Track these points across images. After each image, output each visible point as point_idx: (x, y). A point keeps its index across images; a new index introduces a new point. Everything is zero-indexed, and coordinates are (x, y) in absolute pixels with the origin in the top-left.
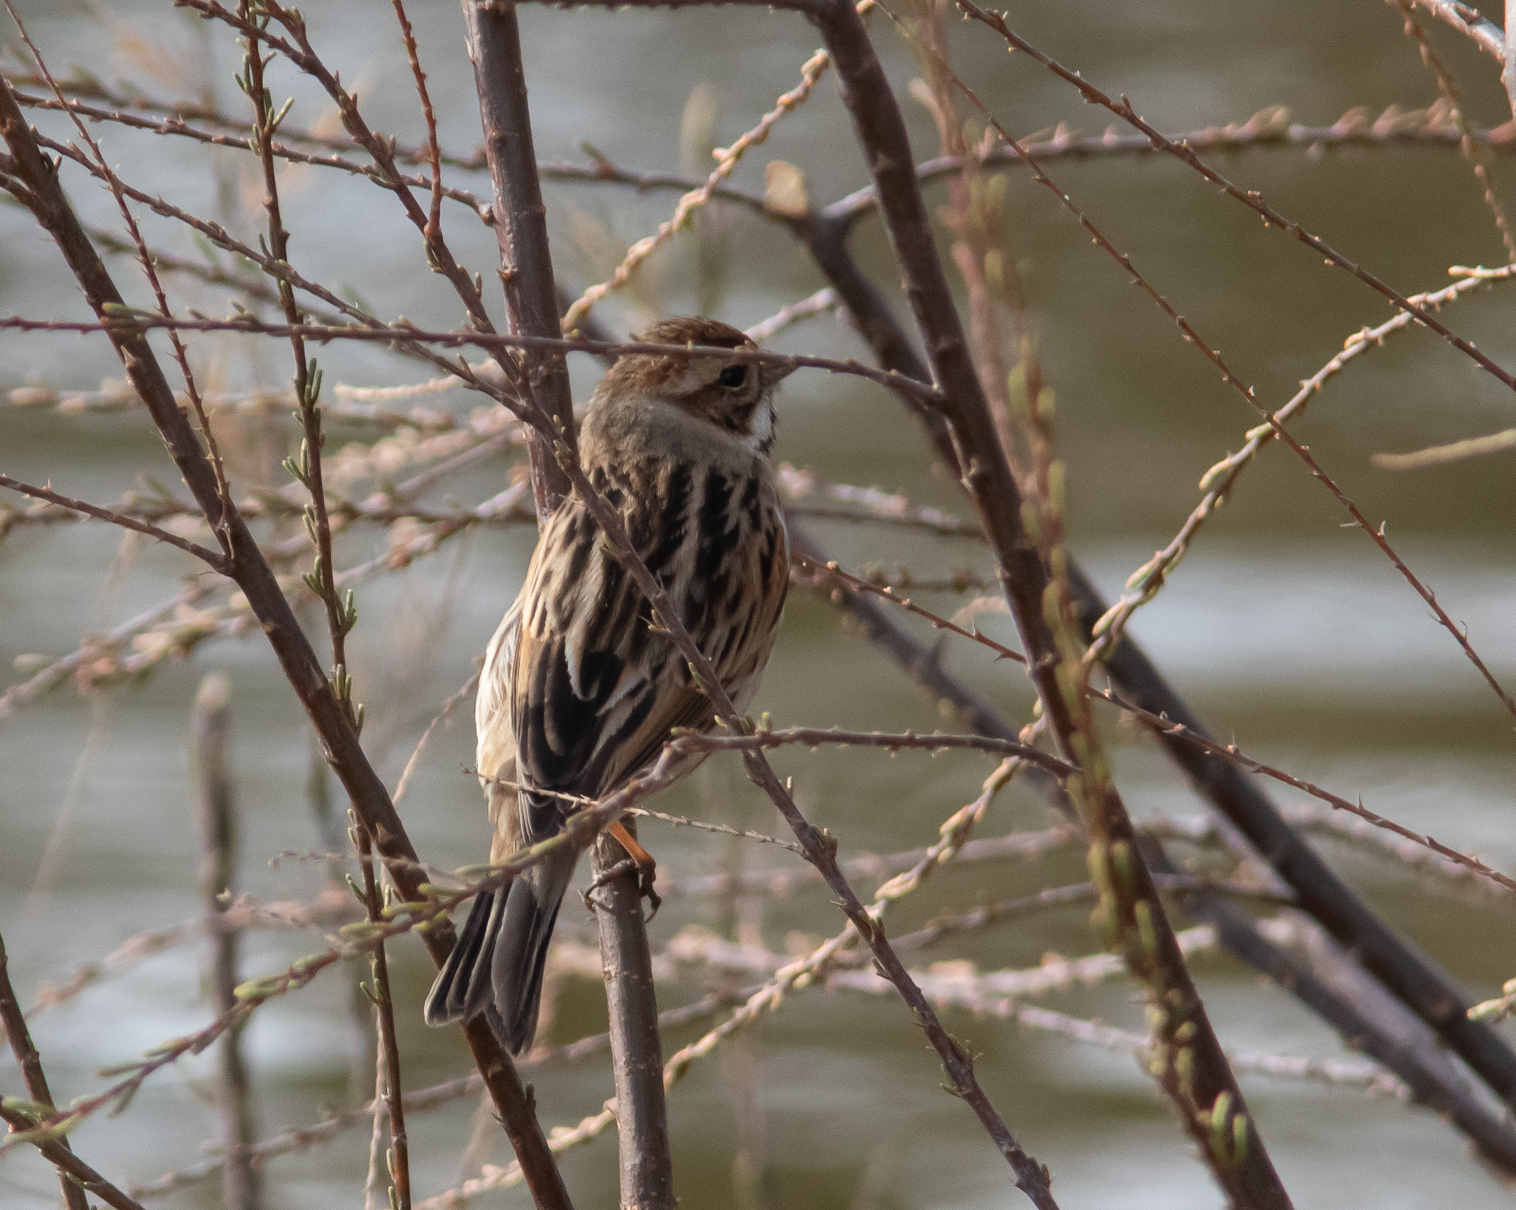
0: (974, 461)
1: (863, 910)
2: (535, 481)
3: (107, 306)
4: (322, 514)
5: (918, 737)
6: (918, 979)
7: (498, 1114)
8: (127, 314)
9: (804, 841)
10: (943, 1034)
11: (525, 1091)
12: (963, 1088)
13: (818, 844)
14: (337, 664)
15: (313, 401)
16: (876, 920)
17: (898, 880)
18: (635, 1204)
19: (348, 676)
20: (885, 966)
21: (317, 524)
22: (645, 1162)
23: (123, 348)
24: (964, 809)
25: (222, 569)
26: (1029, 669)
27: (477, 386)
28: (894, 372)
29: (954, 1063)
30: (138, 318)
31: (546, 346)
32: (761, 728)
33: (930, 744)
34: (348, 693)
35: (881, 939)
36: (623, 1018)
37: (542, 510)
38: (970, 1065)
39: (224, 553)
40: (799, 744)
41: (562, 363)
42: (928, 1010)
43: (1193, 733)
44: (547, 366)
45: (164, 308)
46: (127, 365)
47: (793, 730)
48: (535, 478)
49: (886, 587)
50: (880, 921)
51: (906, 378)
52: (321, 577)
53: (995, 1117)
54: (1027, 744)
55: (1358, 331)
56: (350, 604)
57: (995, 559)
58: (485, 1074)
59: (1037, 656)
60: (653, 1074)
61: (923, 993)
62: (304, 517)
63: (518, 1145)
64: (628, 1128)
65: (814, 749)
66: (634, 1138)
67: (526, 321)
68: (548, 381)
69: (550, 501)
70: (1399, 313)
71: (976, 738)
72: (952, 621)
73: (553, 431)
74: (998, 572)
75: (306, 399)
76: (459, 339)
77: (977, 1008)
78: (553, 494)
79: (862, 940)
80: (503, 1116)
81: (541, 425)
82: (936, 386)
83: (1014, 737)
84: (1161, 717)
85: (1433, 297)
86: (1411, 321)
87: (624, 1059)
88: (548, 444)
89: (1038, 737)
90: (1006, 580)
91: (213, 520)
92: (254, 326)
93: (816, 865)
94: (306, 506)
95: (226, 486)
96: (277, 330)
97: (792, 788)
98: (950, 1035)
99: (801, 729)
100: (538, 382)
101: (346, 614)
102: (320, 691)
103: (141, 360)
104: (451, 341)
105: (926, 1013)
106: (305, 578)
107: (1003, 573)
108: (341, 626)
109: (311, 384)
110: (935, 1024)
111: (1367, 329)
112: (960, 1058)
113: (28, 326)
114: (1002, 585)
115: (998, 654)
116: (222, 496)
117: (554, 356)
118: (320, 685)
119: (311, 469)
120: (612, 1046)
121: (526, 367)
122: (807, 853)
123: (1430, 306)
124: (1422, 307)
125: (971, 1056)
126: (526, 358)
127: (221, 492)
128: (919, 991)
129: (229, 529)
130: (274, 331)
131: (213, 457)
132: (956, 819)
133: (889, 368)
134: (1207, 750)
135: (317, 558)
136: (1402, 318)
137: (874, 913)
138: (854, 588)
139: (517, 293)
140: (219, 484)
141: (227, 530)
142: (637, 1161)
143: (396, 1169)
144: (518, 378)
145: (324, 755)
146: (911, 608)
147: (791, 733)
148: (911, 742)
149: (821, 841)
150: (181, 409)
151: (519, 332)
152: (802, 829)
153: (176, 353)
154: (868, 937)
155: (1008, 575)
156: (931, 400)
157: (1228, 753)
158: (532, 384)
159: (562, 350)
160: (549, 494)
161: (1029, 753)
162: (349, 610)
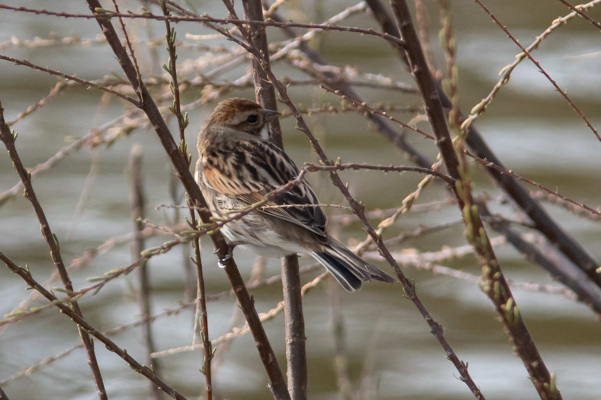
0: (415, 66)
1: (374, 231)
2: (254, 73)
3: (96, 9)
4: (176, 84)
5: (395, 167)
6: (395, 256)
7: (240, 305)
8: (104, 12)
9: (352, 206)
10: (404, 277)
11: (250, 298)
12: (411, 296)
13: (358, 207)
14: (181, 139)
15: (173, 43)
16: (379, 235)
17: (387, 220)
18: (290, 339)
19: (185, 144)
20: (383, 252)
21: (174, 88)
22: (294, 324)
23: (102, 25)
24: (411, 194)
25: (139, 106)
26: (436, 142)
27: (232, 39)
28: (386, 34)
29: (408, 287)
30: (107, 13)
31: (258, 24)
32: (337, 163)
33: (399, 170)
34: (186, 150)
35: (381, 241)
36: (286, 271)
37: (256, 84)
38: (414, 288)
39: (139, 100)
40: (352, 169)
41: (264, 31)
42: (398, 268)
43: (496, 166)
44: (258, 32)
45: (117, 10)
46: (104, 31)
47: (349, 164)
48: (254, 72)
49: (384, 112)
50: (380, 235)
51: (391, 36)
52: (176, 108)
53: (423, 307)
54: (435, 170)
55: (557, 18)
56: (187, 117)
57: (424, 102)
58: (236, 291)
59: (439, 138)
60: (297, 291)
61: (396, 262)
62: (169, 85)
63: (248, 317)
64: (288, 311)
65: (357, 171)
66: (290, 315)
67: (250, 15)
68: (258, 37)
69: (259, 81)
70: (572, 12)
71: (417, 168)
72: (408, 124)
73: (260, 55)
74: (425, 107)
75: (170, 42)
76: (226, 21)
77: (418, 266)
78: (261, 78)
79: (374, 242)
80: (242, 306)
81: (256, 54)
82: (402, 39)
83: (430, 167)
84: (485, 160)
85: (585, 6)
86: (576, 15)
87: (287, 286)
88: (258, 61)
89: (439, 168)
90: (427, 110)
91: (135, 88)
92: (151, 16)
93: (357, 215)
94: (170, 81)
95: (140, 76)
96: (160, 17)
97: (348, 187)
98: (406, 277)
99: (352, 163)
100: (255, 37)
101: (185, 121)
102: (174, 151)
103: (109, 30)
104: (223, 22)
105: (398, 269)
106: (170, 108)
107: (426, 107)
108: (183, 126)
109: (172, 37)
110: (400, 273)
111: (560, 17)
112: (410, 285)
113: (67, 16)
114: (426, 112)
115: (425, 137)
116: (139, 79)
117: (261, 28)
118: (175, 148)
119: (172, 68)
120: (282, 281)
121: (250, 32)
122: (354, 210)
123: (584, 9)
124: (581, 9)
125: (414, 284)
126: (250, 29)
127: (138, 78)
128: (395, 261)
129: (141, 92)
130: (158, 18)
131: (135, 65)
132: (408, 198)
133: (385, 32)
134: (501, 172)
135: (174, 100)
136: (573, 14)
137: (378, 232)
138: (372, 112)
139: (247, 5)
140: (137, 75)
141: (140, 92)
142: (292, 323)
143: (203, 325)
144: (247, 36)
145: (176, 174)
146: (393, 120)
147: (348, 165)
148: (392, 169)
149: (359, 206)
150: (123, 47)
151: (248, 19)
152: (352, 202)
153: (122, 27)
154: (376, 241)
155: (428, 108)
156: (400, 44)
157: (509, 173)
158: (252, 38)
159: (265, 25)
160: (259, 78)
161: (436, 174)
162: (186, 120)
